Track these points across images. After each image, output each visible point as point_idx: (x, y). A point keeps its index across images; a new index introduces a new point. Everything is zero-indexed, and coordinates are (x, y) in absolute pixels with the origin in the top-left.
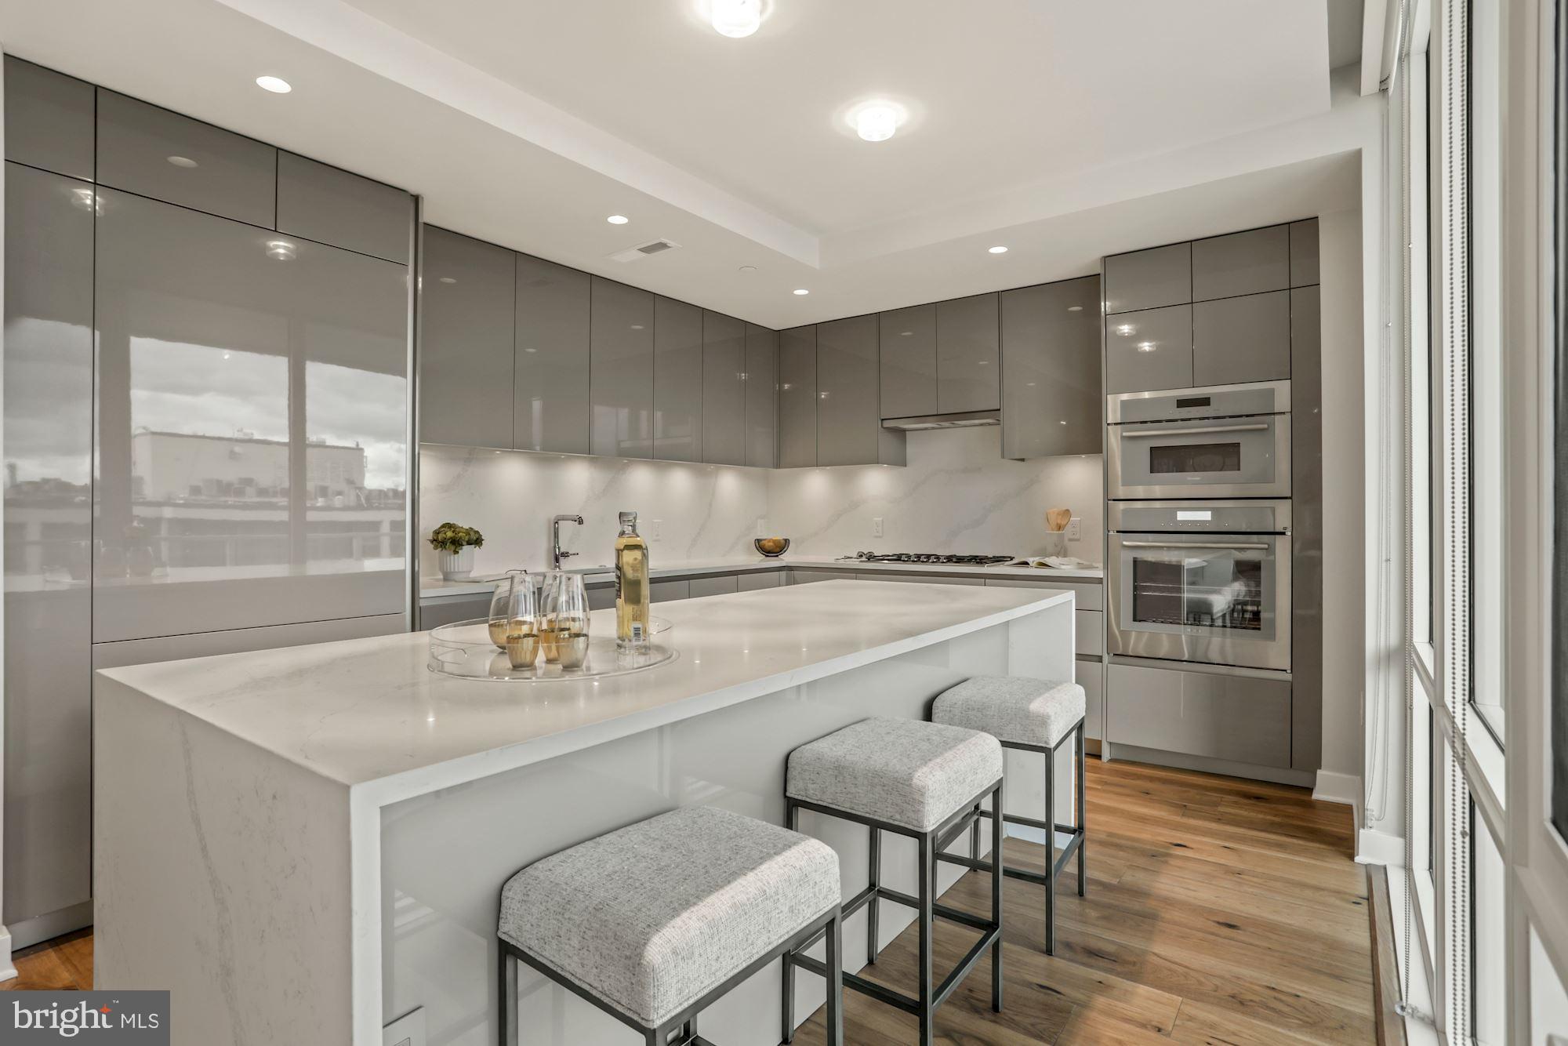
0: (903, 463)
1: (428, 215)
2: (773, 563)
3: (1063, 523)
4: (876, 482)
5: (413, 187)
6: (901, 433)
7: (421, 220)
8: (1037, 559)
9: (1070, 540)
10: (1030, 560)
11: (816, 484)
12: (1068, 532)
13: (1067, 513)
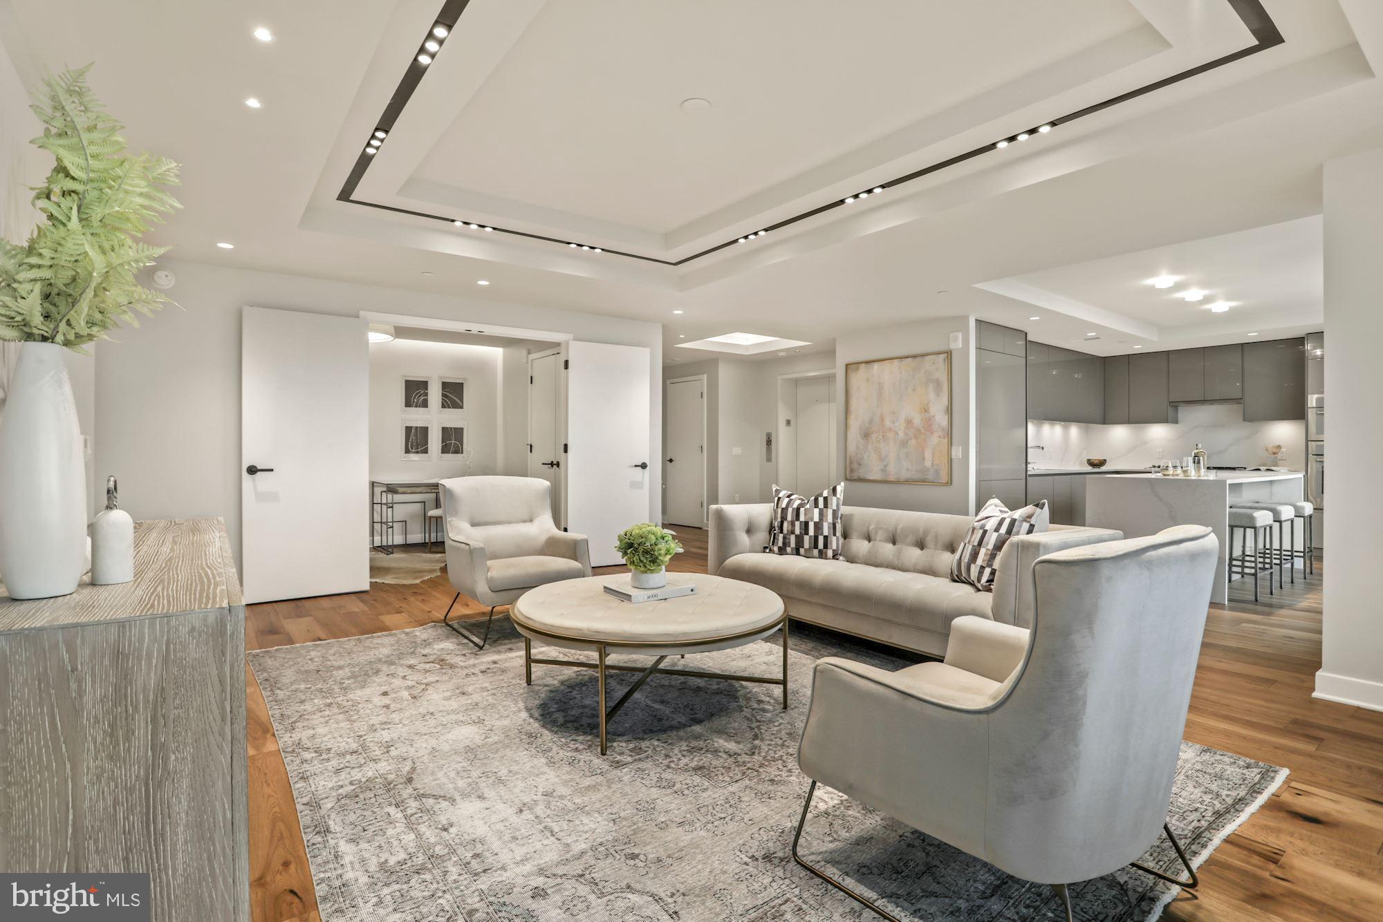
0: (1176, 421)
1: (1029, 338)
2: (1096, 470)
3: (1277, 451)
4: (1158, 433)
5: (1026, 331)
6: (1176, 408)
7: (1028, 339)
8: (1265, 468)
9: (1280, 460)
10: (1261, 468)
11: (1119, 434)
12: (1279, 456)
13: (1279, 447)
